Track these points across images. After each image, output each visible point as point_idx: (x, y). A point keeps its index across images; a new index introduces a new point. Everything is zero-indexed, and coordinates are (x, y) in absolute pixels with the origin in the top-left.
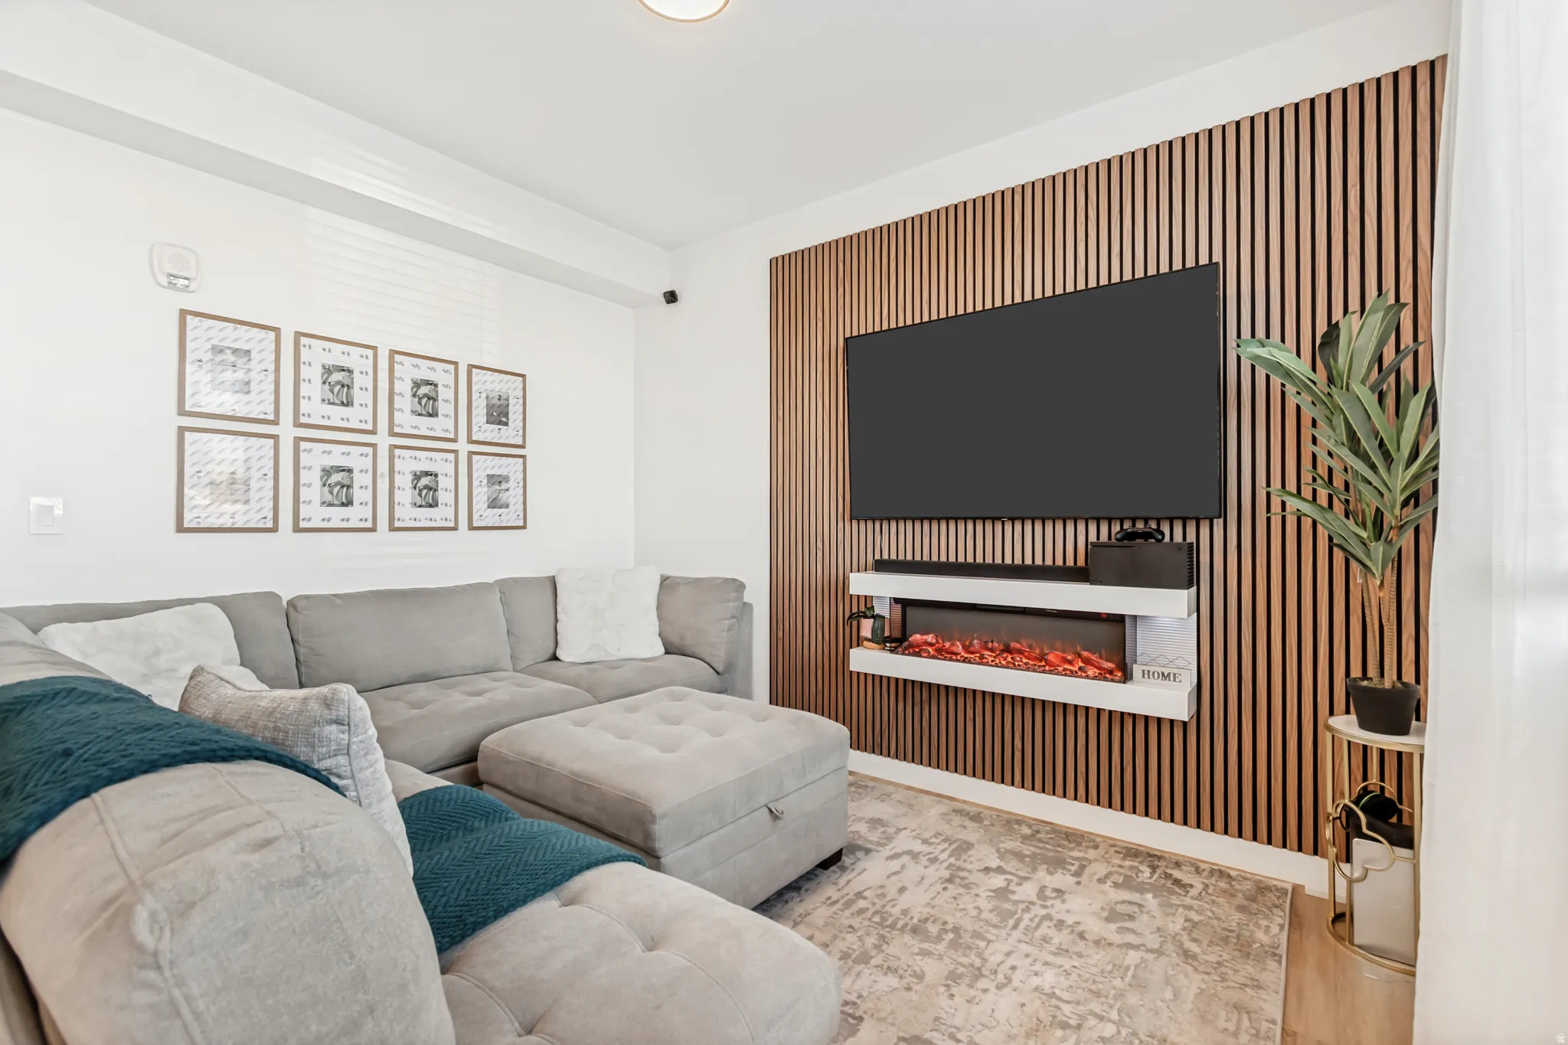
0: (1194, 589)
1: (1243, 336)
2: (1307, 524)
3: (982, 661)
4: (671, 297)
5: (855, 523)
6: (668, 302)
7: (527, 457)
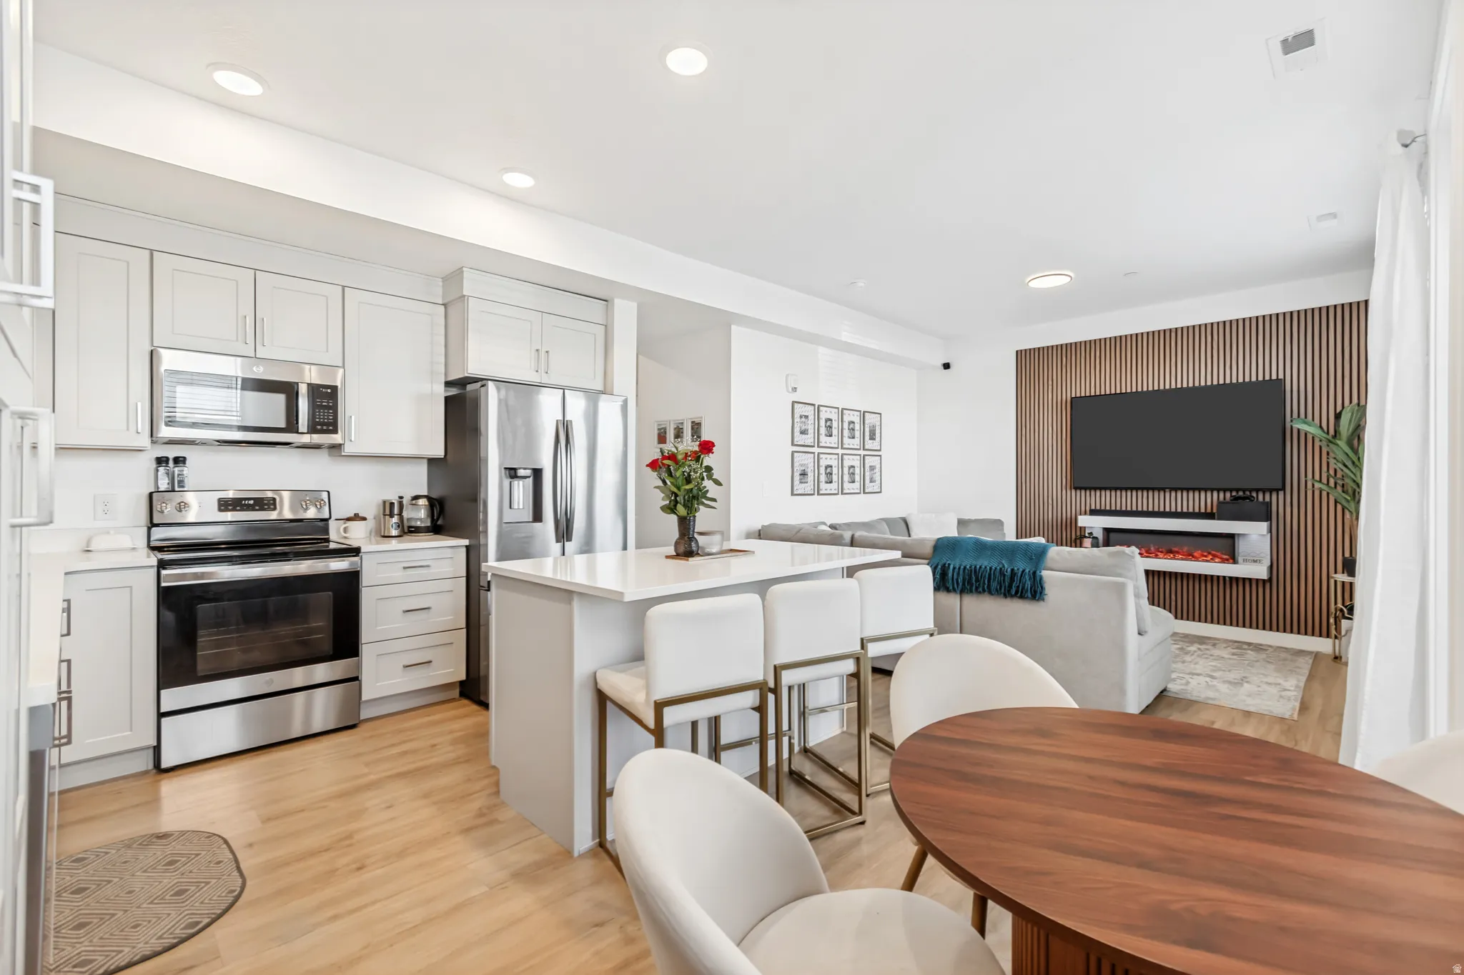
0: (1269, 522)
1: (1294, 417)
2: (1324, 494)
3: (1156, 556)
4: (947, 366)
5: (1073, 491)
6: (945, 368)
7: (882, 456)
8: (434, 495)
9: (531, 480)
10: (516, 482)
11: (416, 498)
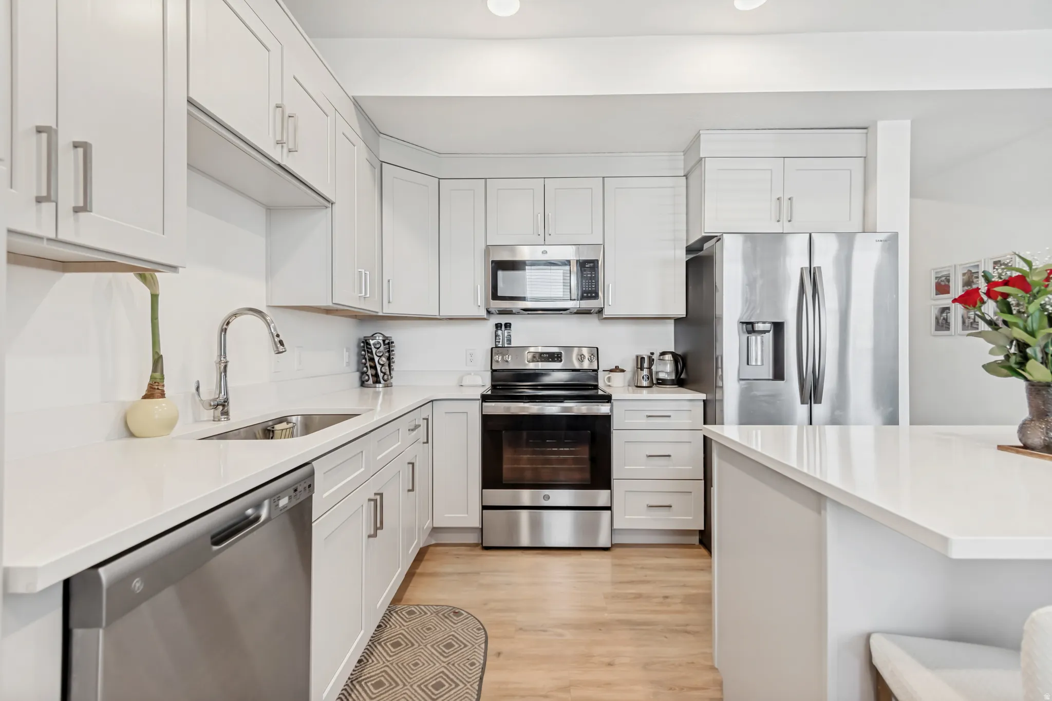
8: (679, 352)
9: (771, 334)
10: (754, 337)
11: (663, 354)
